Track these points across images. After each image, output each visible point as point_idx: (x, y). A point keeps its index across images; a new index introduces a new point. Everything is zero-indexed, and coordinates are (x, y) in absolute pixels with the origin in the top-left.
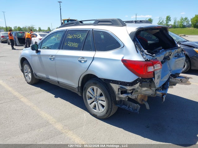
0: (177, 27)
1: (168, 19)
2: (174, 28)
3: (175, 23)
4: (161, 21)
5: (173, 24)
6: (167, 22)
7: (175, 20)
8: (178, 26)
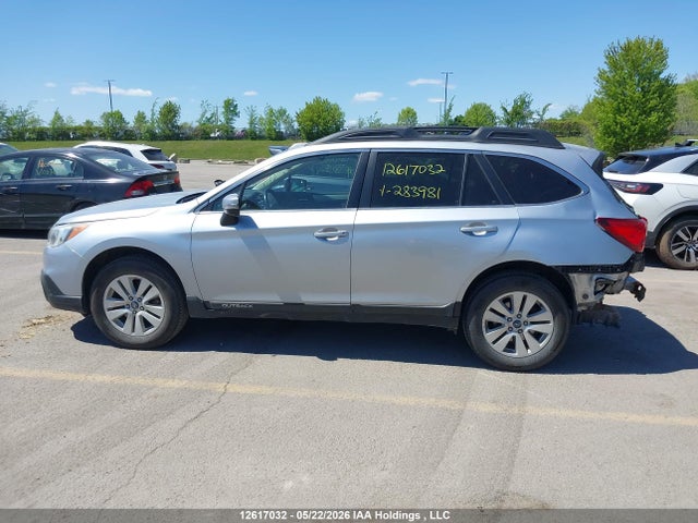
0: (261, 138)
1: (231, 108)
2: (253, 139)
3: (251, 123)
4: (208, 115)
5: (248, 126)
6: (229, 120)
7: (252, 116)
8: (264, 133)
